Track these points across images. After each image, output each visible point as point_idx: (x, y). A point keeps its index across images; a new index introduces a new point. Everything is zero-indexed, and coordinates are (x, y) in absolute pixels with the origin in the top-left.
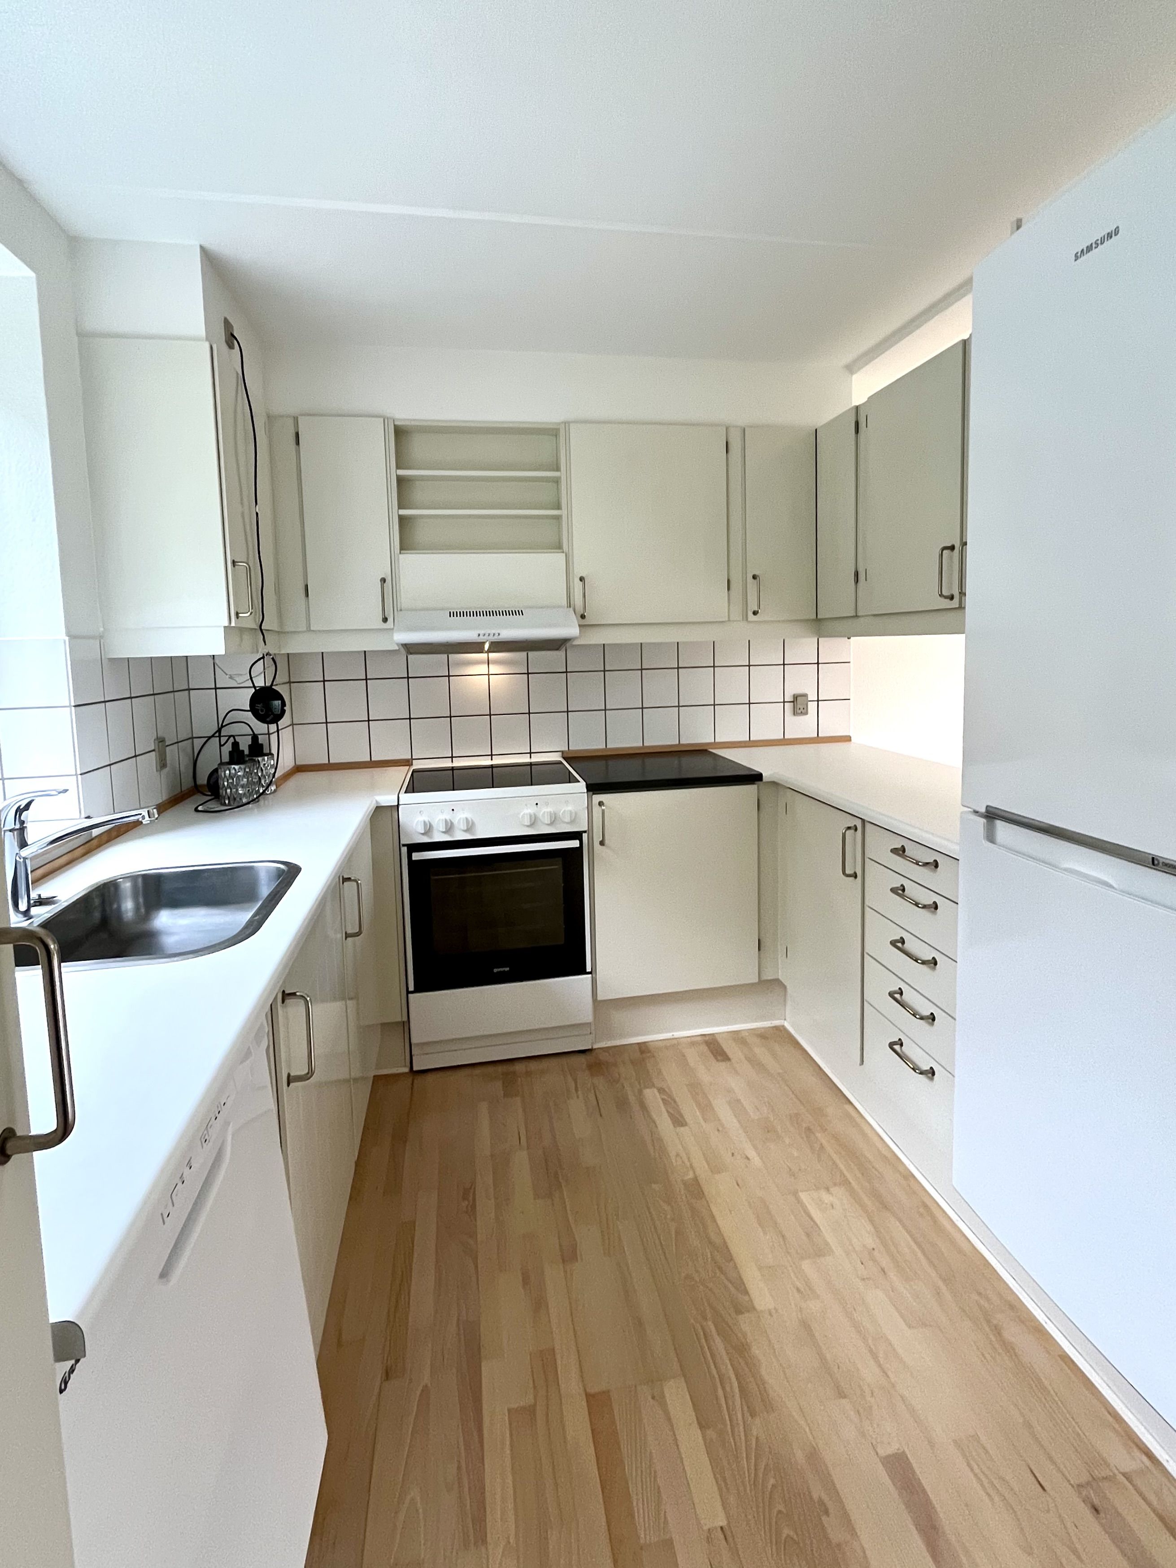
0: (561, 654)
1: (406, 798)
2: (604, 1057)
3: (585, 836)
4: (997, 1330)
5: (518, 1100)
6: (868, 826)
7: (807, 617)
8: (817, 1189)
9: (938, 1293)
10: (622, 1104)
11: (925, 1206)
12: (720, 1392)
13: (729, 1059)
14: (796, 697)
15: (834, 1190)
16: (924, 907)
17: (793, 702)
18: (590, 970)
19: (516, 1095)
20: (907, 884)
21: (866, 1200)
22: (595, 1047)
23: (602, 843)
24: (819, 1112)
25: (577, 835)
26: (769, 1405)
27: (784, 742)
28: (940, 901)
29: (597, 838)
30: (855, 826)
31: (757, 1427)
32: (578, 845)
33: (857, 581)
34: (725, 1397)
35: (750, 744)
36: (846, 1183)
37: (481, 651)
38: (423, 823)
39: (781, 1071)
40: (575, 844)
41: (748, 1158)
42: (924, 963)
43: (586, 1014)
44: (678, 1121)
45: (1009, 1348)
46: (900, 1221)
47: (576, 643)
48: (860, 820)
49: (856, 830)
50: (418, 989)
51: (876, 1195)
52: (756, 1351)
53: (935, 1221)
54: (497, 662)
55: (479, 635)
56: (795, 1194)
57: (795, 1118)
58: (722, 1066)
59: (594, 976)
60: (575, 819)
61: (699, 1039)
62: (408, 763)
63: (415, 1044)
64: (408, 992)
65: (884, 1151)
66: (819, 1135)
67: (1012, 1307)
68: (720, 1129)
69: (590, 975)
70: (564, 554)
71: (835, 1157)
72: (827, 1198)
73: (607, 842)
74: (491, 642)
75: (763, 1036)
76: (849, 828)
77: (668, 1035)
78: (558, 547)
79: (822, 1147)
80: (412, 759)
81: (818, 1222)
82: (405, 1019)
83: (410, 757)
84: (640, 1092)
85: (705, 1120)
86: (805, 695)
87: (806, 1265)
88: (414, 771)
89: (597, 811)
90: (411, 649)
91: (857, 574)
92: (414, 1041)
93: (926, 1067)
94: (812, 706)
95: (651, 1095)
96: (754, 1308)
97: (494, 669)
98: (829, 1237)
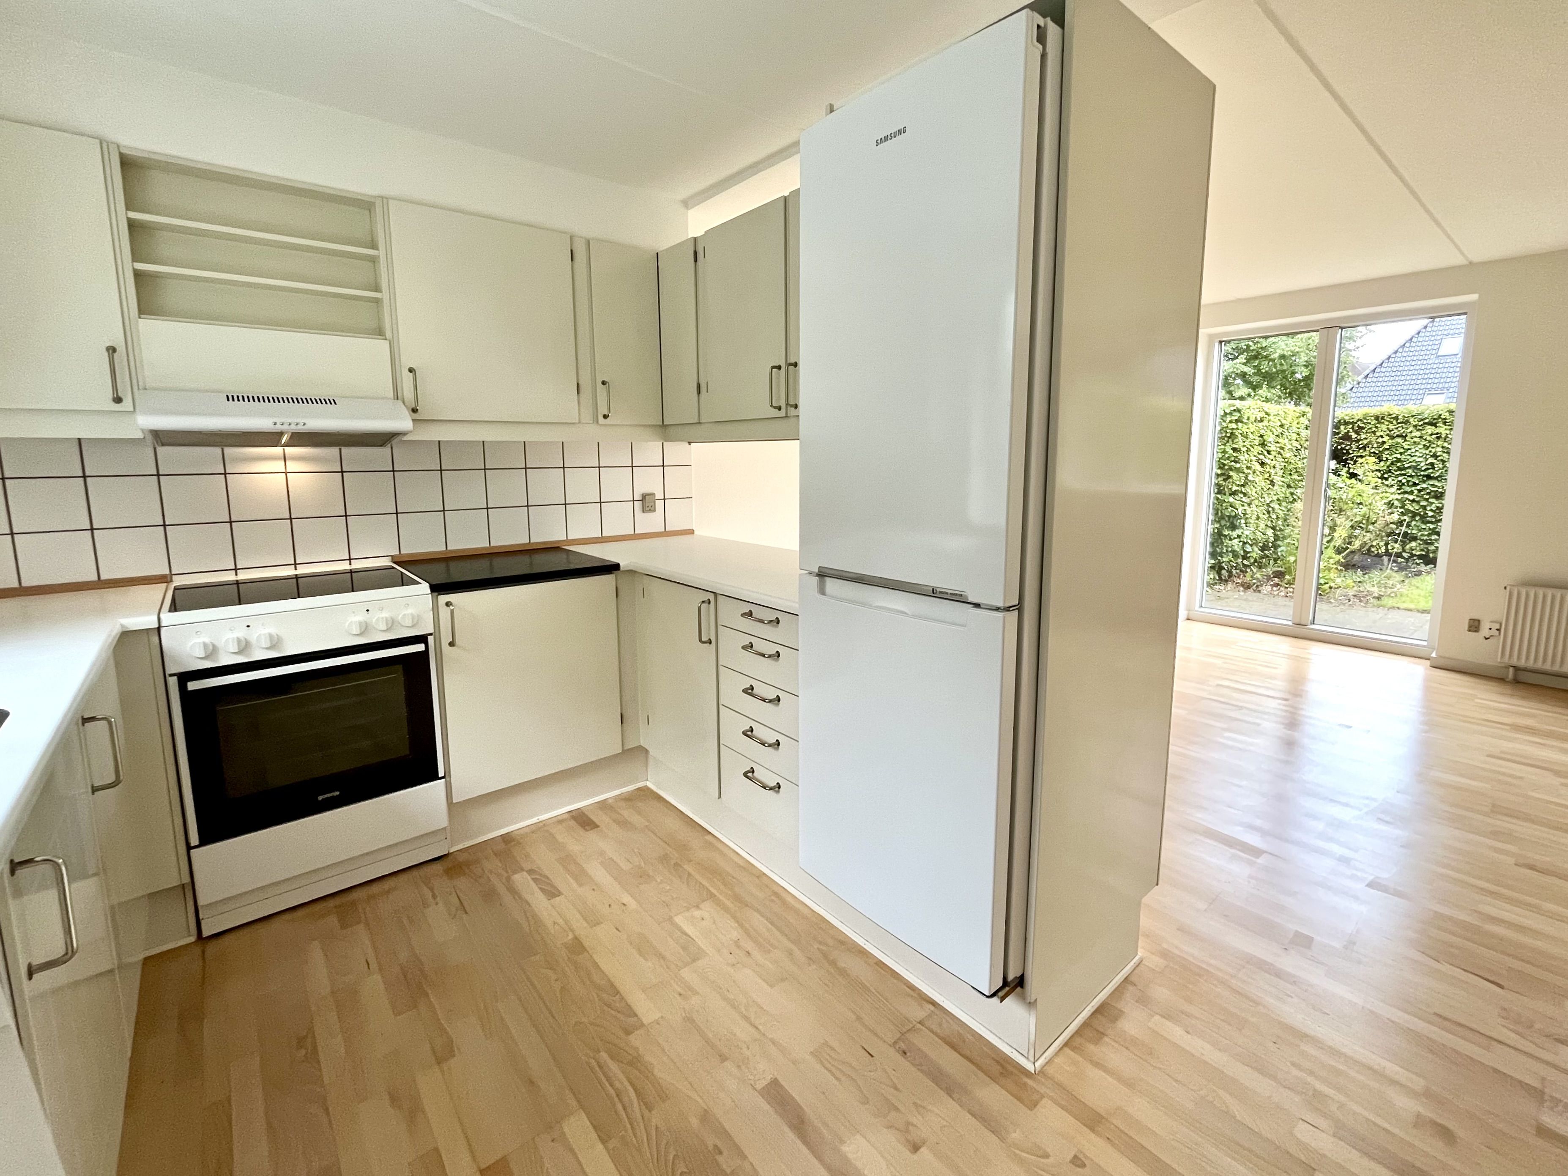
0: (386, 450)
1: (168, 618)
2: (462, 858)
3: (431, 639)
4: (833, 963)
5: (360, 928)
6: (719, 597)
7: (654, 423)
8: (688, 909)
9: (790, 953)
10: (490, 896)
11: (776, 894)
12: (619, 1107)
13: (598, 827)
14: (644, 497)
15: (702, 906)
16: (770, 656)
17: (642, 500)
18: (443, 775)
19: (358, 923)
20: (754, 640)
21: (729, 903)
22: (451, 851)
23: (452, 644)
24: (683, 848)
25: (422, 639)
26: (663, 1095)
27: (635, 537)
28: (781, 650)
29: (446, 639)
30: (709, 600)
31: (656, 1119)
32: (424, 649)
33: (699, 392)
34: (624, 1109)
35: (602, 540)
36: (712, 896)
37: (276, 444)
38: (202, 645)
39: (647, 824)
40: (420, 647)
41: (624, 905)
42: (770, 701)
43: (441, 820)
44: (552, 893)
45: (843, 972)
46: (758, 911)
47: (406, 438)
48: (712, 594)
49: (709, 603)
50: (205, 841)
51: (737, 898)
52: (648, 1058)
53: (784, 902)
54: (297, 458)
55: (275, 424)
56: (670, 919)
57: (664, 859)
58: (592, 835)
59: (448, 779)
60: (417, 623)
61: (567, 816)
62: (165, 579)
63: (202, 906)
64: (189, 848)
65: (741, 863)
66: (685, 867)
67: (842, 943)
68: (595, 888)
69: (444, 780)
70: (387, 342)
71: (700, 879)
72: (697, 913)
73: (458, 641)
74: (292, 433)
75: (628, 799)
76: (703, 602)
77: (534, 820)
78: (379, 332)
79: (689, 874)
80: (171, 575)
81: (691, 935)
82: (186, 879)
83: (168, 572)
84: (508, 879)
85: (581, 885)
86: (653, 494)
87: (686, 973)
88: (176, 589)
89: (444, 613)
90: (161, 438)
91: (699, 386)
92: (201, 902)
93: (773, 784)
94: (659, 504)
95: (520, 879)
96: (643, 1025)
97: (292, 466)
98: (702, 943)
